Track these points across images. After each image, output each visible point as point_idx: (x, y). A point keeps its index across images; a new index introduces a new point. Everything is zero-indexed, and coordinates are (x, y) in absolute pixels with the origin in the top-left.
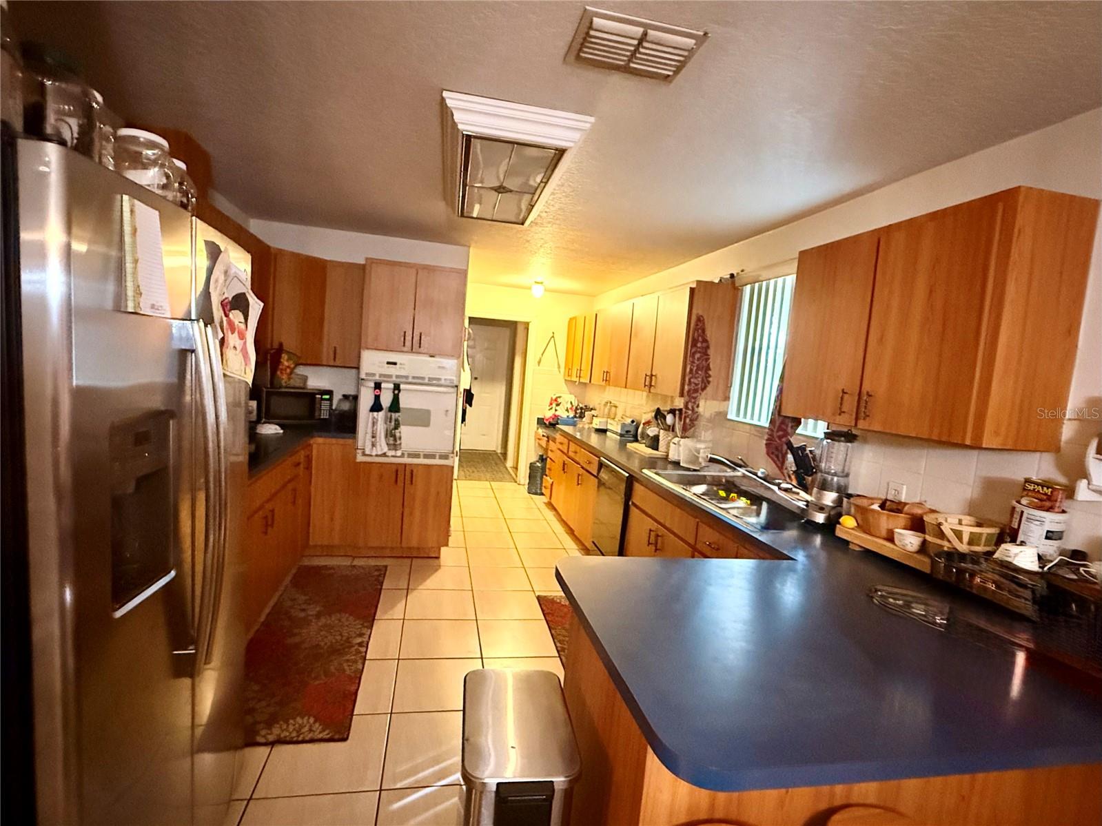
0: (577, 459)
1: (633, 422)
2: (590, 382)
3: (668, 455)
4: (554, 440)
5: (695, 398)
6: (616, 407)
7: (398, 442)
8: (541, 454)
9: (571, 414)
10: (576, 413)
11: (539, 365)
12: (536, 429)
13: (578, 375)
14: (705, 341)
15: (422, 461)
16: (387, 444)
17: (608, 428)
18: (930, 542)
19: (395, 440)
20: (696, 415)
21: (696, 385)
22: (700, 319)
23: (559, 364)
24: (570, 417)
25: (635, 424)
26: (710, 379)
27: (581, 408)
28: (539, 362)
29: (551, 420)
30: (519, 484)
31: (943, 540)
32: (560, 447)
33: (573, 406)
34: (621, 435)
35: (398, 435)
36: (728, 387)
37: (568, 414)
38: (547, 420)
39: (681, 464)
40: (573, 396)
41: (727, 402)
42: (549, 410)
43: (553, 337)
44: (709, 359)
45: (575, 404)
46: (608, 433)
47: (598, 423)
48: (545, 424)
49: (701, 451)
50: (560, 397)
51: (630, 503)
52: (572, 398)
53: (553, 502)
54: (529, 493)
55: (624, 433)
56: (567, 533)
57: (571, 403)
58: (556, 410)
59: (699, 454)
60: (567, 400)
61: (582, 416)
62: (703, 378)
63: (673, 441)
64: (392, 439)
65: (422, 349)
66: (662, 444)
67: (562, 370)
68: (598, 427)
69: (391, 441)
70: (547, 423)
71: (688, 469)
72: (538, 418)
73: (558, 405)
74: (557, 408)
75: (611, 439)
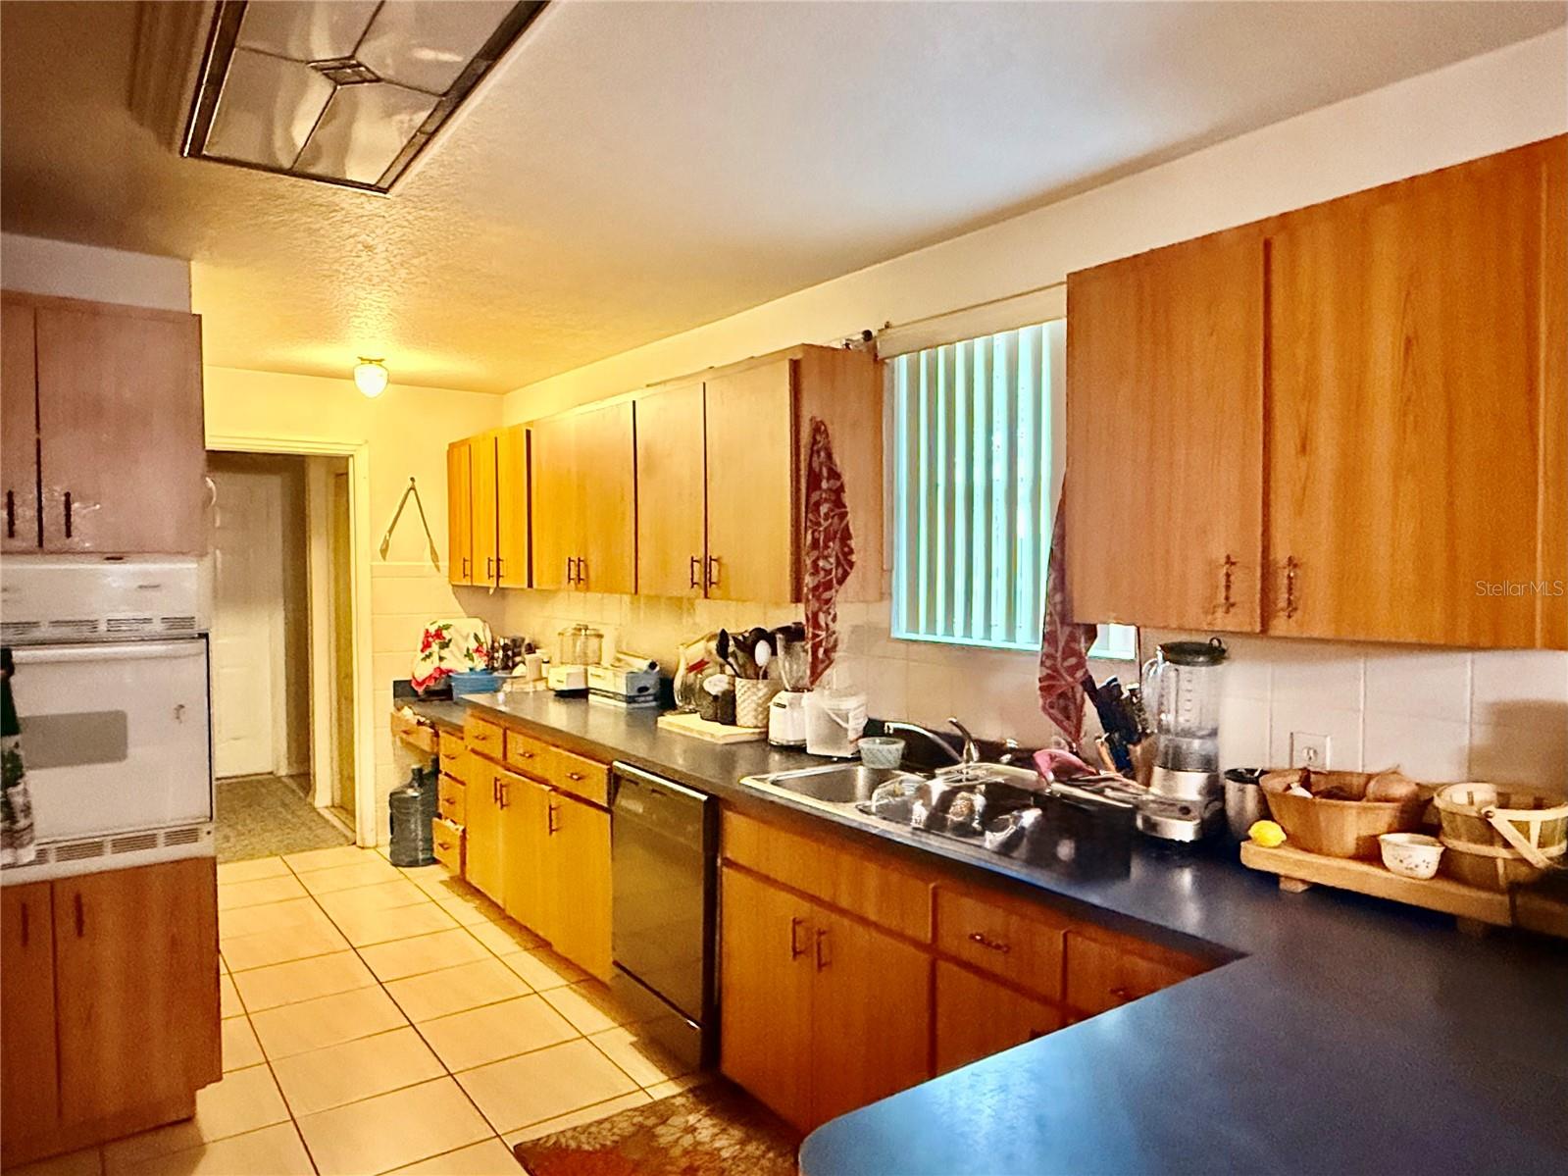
0: (538, 772)
1: (653, 666)
2: (530, 585)
3: (767, 733)
4: (457, 731)
5: (828, 601)
6: (600, 636)
7: (22, 823)
8: (415, 766)
9: (480, 664)
10: (492, 658)
11: (384, 558)
12: (392, 709)
13: (494, 572)
14: (835, 475)
15: (110, 861)
17: (590, 685)
18: (1462, 853)
20: (832, 639)
21: (829, 572)
22: (818, 428)
23: (433, 552)
24: (478, 669)
25: (658, 669)
26: (854, 558)
27: (505, 648)
28: (384, 552)
29: (432, 684)
30: (363, 848)
31: (1492, 844)
32: (479, 746)
33: (481, 645)
34: (630, 700)
36: (886, 571)
37: (470, 664)
38: (420, 684)
39: (810, 751)
40: (478, 622)
41: (885, 603)
42: (424, 659)
43: (413, 488)
44: (846, 513)
45: (486, 638)
46: (591, 697)
47: (564, 678)
48: (416, 694)
49: (851, 715)
50: (447, 627)
51: (719, 861)
52: (476, 626)
53: (473, 878)
54: (395, 865)
55: (634, 693)
56: (526, 949)
57: (476, 637)
58: (441, 659)
59: (847, 721)
60: (465, 634)
61: (508, 665)
62: (837, 558)
63: (776, 699)
65: (75, 539)
66: (746, 711)
67: (444, 563)
68: (564, 687)
70: (420, 690)
71: (828, 760)
72: (396, 683)
73: (445, 645)
74: (445, 653)
75: (606, 712)
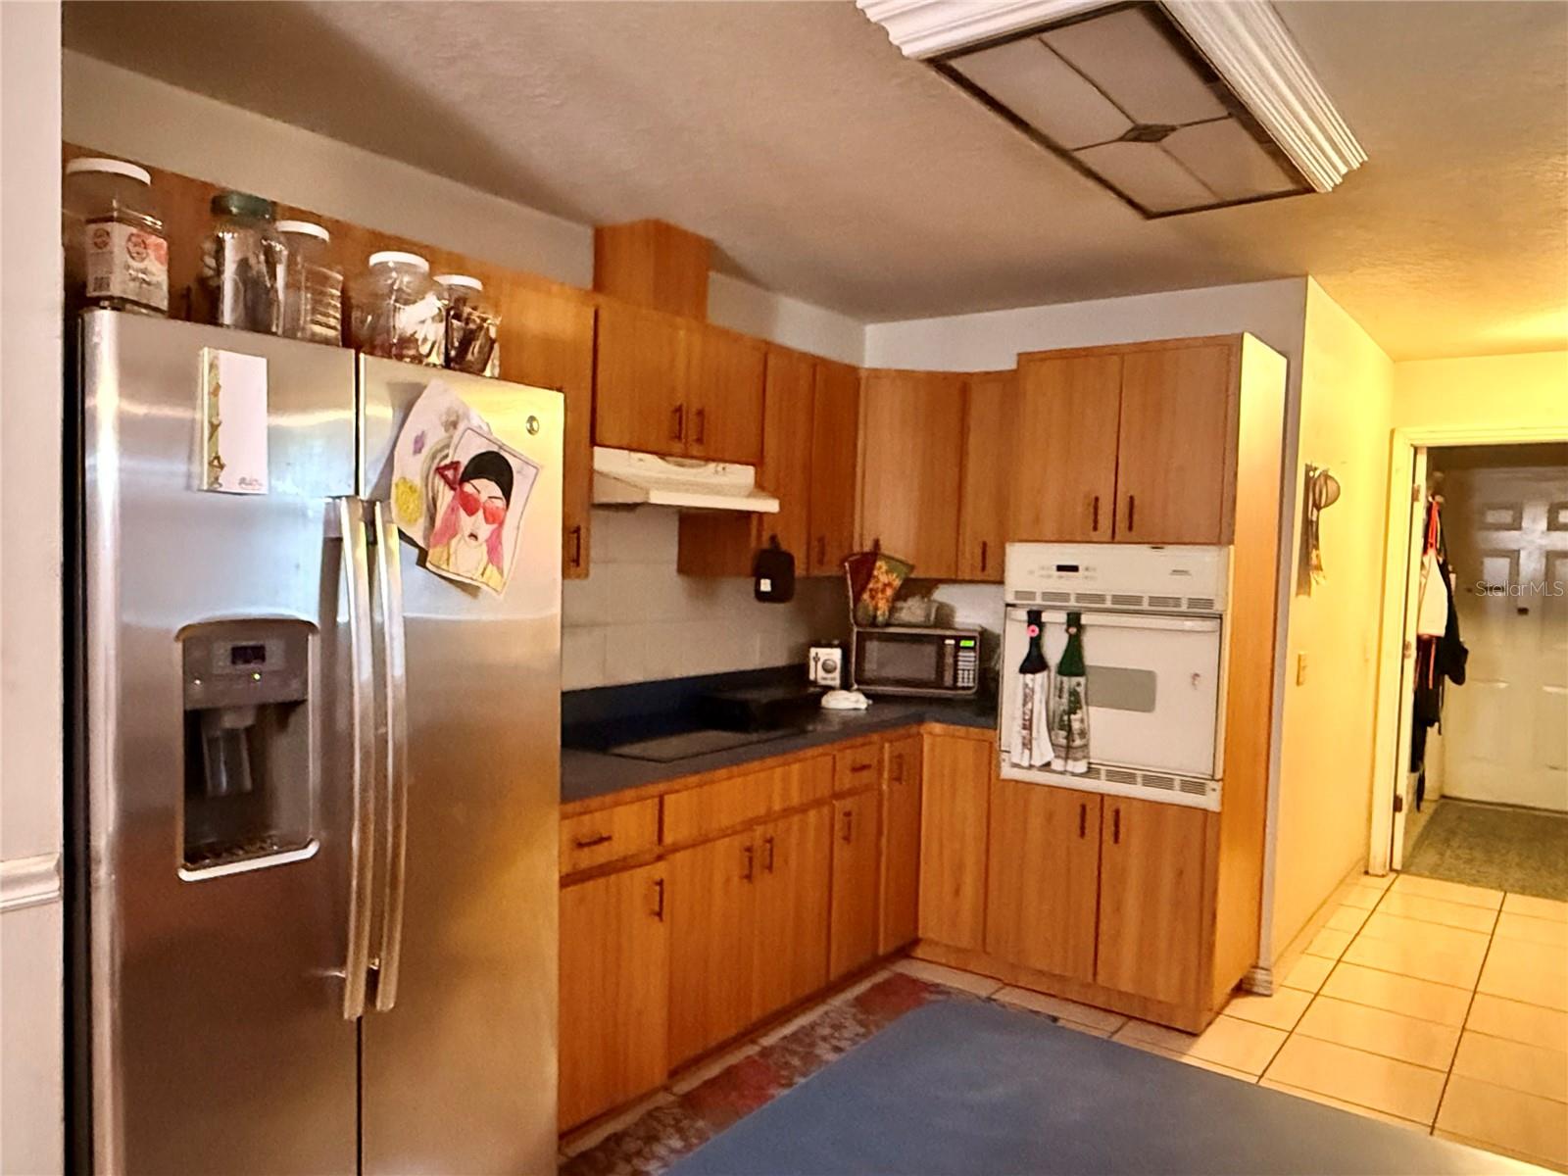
7: (1080, 742)
15: (1138, 791)
16: (1053, 745)
19: (1070, 736)
35: (1076, 726)
64: (1063, 733)
65: (1133, 530)
69: (1061, 737)
